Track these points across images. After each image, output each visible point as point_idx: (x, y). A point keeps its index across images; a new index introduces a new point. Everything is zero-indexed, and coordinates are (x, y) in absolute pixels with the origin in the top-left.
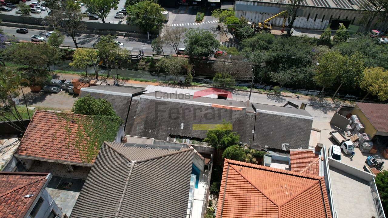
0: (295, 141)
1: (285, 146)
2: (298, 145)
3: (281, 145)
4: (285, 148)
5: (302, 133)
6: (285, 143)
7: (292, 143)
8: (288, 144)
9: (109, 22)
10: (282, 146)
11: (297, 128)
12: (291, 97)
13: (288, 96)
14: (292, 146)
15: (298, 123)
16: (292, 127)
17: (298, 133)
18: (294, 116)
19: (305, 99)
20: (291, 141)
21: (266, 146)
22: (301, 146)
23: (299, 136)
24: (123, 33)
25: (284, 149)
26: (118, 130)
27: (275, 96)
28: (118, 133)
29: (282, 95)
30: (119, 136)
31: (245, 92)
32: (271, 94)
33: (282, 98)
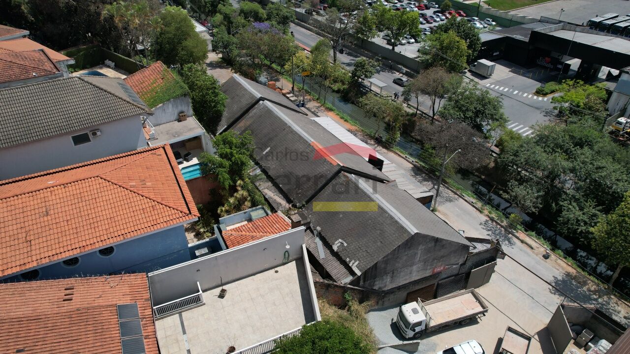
0: (357, 247)
1: (339, 244)
2: (357, 255)
3: (337, 240)
4: (338, 247)
5: (379, 244)
6: (344, 241)
7: (352, 247)
8: (345, 244)
9: (400, 52)
10: (336, 242)
11: (378, 232)
12: (532, 248)
13: (527, 244)
14: (348, 250)
15: (387, 226)
16: (374, 225)
17: (373, 240)
18: (389, 212)
19: (558, 268)
20: (354, 243)
21: (319, 228)
22: (359, 260)
23: (370, 244)
24: (403, 68)
25: (335, 248)
26: (175, 98)
27: (503, 229)
28: (173, 100)
29: (516, 234)
30: (177, 107)
31: (456, 196)
32: (496, 222)
33: (511, 238)
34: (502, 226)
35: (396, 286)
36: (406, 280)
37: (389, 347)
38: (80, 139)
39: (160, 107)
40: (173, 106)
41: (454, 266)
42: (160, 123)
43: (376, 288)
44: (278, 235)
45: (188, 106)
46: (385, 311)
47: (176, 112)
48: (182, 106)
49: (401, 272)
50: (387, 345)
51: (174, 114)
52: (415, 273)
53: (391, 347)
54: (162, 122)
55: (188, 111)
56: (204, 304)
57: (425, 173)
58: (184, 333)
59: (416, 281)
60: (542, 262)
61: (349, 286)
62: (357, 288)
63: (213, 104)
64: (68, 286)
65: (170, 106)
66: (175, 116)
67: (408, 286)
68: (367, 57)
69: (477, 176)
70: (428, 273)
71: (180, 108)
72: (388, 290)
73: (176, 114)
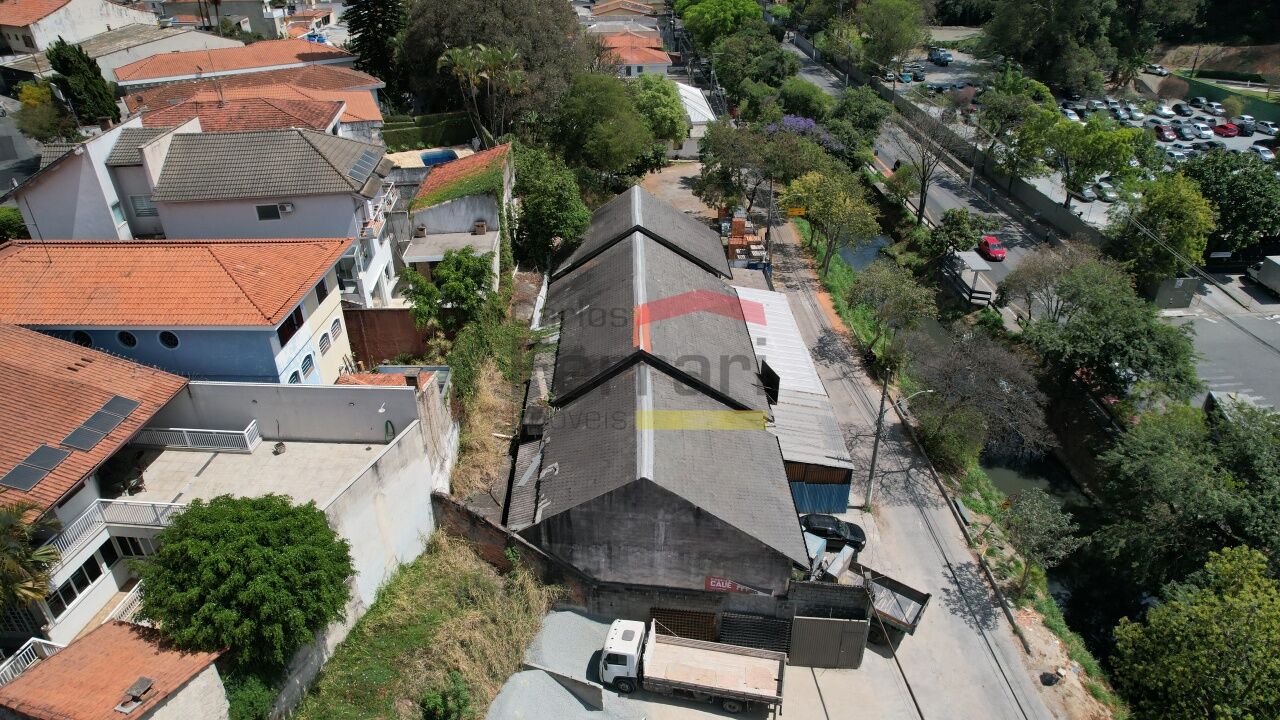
0: (565, 481)
1: (551, 470)
2: (556, 492)
3: (553, 462)
4: (546, 473)
6: (559, 467)
7: (561, 478)
8: (557, 472)
10: (550, 466)
11: (604, 464)
12: (1028, 652)
13: (1022, 638)
14: (553, 482)
15: (619, 458)
16: (608, 451)
17: (589, 475)
19: (1059, 711)
20: (566, 473)
21: (548, 439)
22: (553, 500)
23: (581, 479)
25: (543, 474)
26: (473, 195)
27: (991, 592)
28: (469, 199)
29: (1013, 612)
30: (474, 210)
31: (943, 500)
32: (987, 574)
33: (996, 616)
34: (993, 586)
35: (624, 581)
36: (643, 575)
37: (546, 672)
38: (268, 213)
39: (447, 205)
40: (467, 207)
41: (760, 594)
42: (444, 229)
43: (579, 565)
44: (370, 387)
45: (493, 214)
46: (599, 624)
47: (472, 218)
48: (482, 209)
49: (626, 554)
50: (542, 668)
51: (469, 220)
52: (660, 569)
53: (552, 674)
54: (448, 230)
55: (492, 219)
56: (249, 453)
57: (912, 440)
58: (198, 475)
59: (668, 588)
60: (1033, 688)
61: (517, 536)
62: (535, 548)
63: (553, 222)
64: (86, 357)
65: (463, 206)
66: (470, 225)
67: (649, 591)
68: (1010, 214)
69: (1086, 495)
70: (695, 583)
71: (479, 213)
72: (605, 582)
73: (471, 222)
